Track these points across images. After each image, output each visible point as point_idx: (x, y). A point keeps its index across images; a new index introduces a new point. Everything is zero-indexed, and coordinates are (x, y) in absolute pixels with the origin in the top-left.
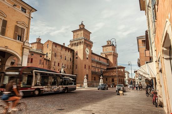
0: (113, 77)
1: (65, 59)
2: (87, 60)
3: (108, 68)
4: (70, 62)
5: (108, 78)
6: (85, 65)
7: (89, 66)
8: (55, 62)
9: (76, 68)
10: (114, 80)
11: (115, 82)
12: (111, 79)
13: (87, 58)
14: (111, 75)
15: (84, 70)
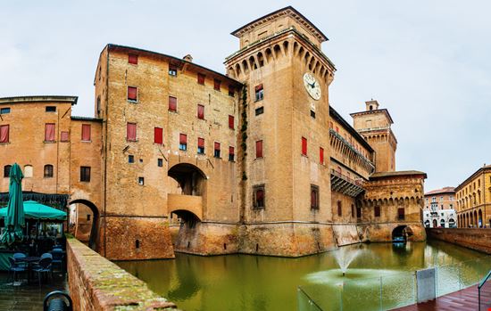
0: (402, 204)
1: (201, 117)
2: (313, 121)
3: (375, 176)
4: (228, 131)
5: (383, 208)
6: (304, 140)
7: (322, 150)
8: (131, 126)
9: (259, 155)
10: (406, 213)
11: (407, 219)
12: (392, 212)
13: (313, 114)
14: (394, 196)
15: (300, 163)
